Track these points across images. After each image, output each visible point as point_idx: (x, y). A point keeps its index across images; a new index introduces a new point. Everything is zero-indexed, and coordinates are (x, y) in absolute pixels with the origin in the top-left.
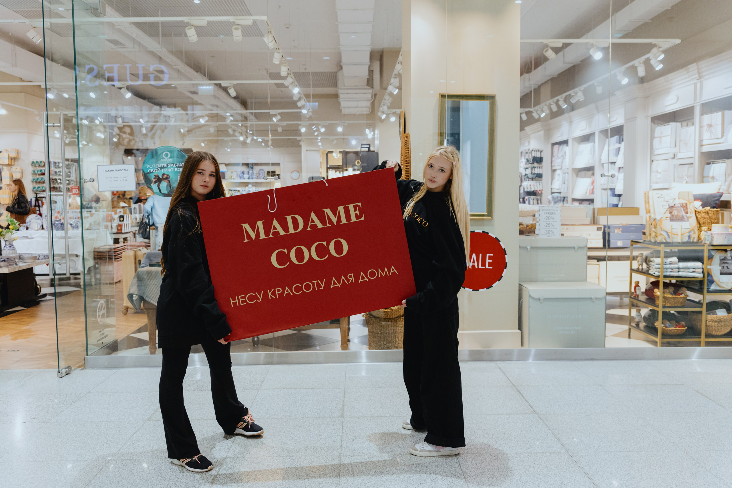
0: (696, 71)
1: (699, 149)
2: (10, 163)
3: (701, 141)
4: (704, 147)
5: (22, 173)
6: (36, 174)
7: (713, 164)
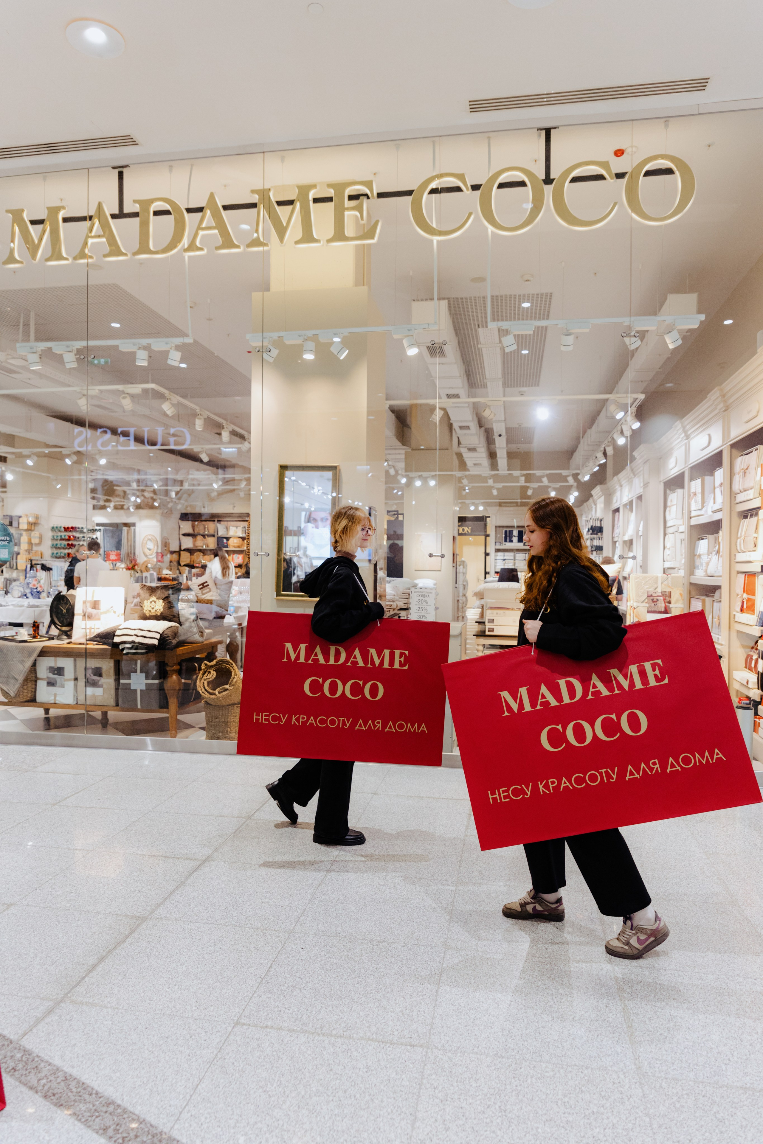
0: (682, 429)
1: (689, 522)
2: (29, 528)
3: (690, 512)
4: (692, 519)
5: (41, 538)
6: (57, 540)
7: (702, 539)
